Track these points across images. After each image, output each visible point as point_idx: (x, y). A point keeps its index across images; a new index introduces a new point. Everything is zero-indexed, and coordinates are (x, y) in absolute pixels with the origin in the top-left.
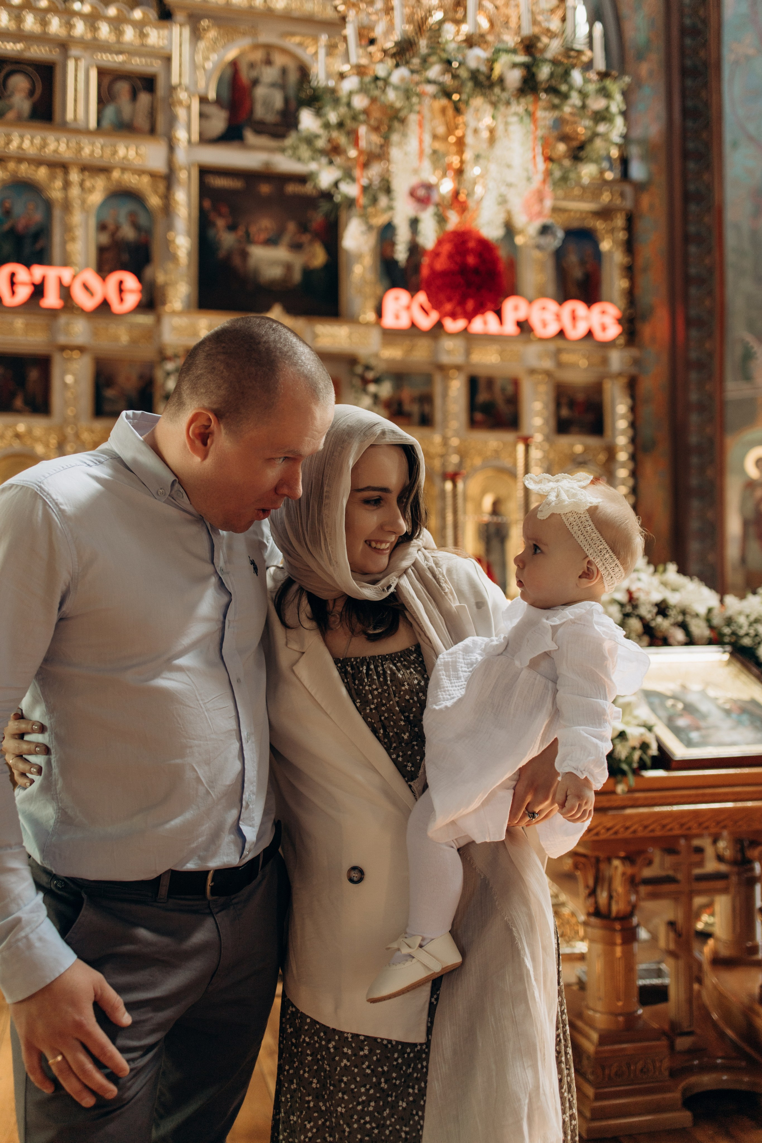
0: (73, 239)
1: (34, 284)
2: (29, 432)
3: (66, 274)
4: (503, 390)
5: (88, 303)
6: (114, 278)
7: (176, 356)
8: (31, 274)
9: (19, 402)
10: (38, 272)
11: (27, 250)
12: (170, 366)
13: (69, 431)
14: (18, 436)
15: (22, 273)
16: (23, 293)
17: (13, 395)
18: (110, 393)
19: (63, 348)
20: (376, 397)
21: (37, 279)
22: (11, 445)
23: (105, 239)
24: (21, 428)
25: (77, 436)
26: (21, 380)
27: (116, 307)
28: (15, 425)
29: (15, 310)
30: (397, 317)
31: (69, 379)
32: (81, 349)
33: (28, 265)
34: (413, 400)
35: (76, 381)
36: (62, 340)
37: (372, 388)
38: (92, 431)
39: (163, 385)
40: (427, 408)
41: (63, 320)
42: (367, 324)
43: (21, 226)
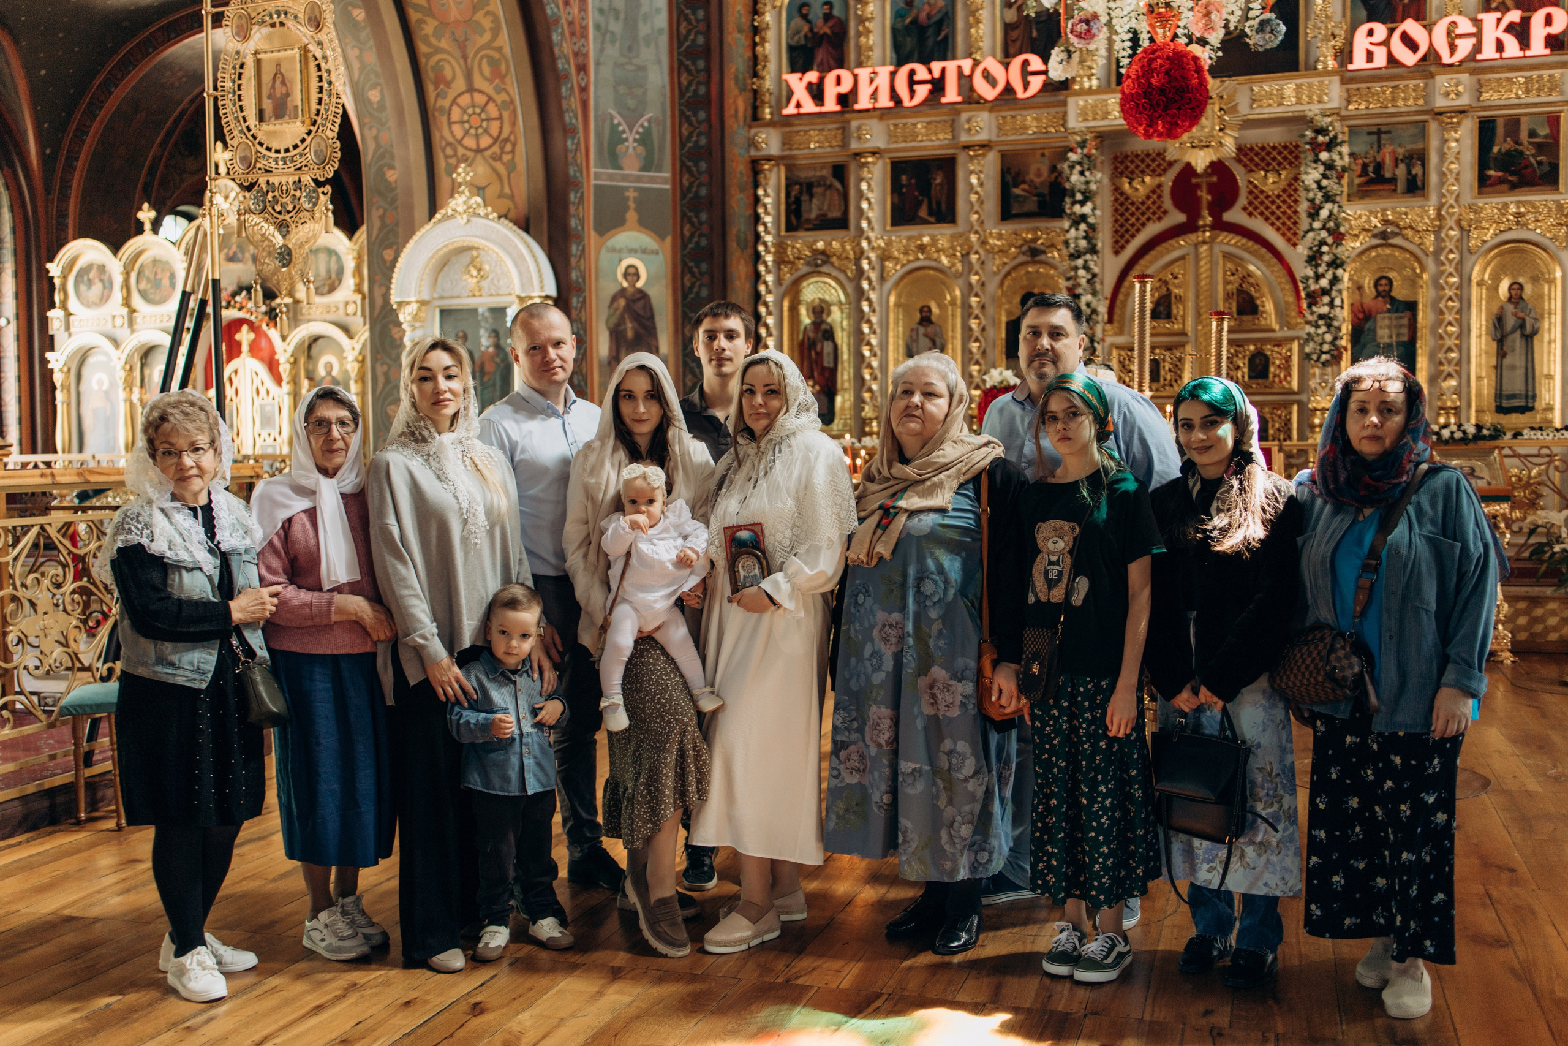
0: (978, 21)
1: (932, 81)
2: (934, 241)
3: (967, 65)
4: (1532, 134)
5: (989, 93)
6: (1017, 62)
7: (1083, 144)
8: (930, 71)
9: (923, 212)
10: (936, 66)
11: (930, 42)
12: (1073, 156)
13: (974, 238)
14: (922, 248)
15: (922, 73)
16: (922, 91)
17: (919, 204)
18: (1017, 191)
19: (967, 147)
20: (1329, 166)
21: (936, 74)
22: (918, 259)
23: (1011, 15)
24: (926, 240)
25: (984, 243)
26: (925, 187)
27: (1021, 94)
28: (920, 237)
29: (916, 110)
30: (1370, 56)
31: (974, 180)
32: (985, 146)
33: (926, 61)
34: (1396, 162)
35: (981, 184)
36: (964, 138)
37: (1324, 156)
38: (1000, 237)
39: (1068, 179)
40: (1417, 170)
41: (964, 116)
42: (1326, 73)
43: (923, 16)
